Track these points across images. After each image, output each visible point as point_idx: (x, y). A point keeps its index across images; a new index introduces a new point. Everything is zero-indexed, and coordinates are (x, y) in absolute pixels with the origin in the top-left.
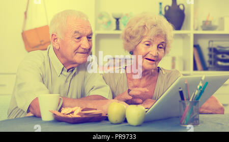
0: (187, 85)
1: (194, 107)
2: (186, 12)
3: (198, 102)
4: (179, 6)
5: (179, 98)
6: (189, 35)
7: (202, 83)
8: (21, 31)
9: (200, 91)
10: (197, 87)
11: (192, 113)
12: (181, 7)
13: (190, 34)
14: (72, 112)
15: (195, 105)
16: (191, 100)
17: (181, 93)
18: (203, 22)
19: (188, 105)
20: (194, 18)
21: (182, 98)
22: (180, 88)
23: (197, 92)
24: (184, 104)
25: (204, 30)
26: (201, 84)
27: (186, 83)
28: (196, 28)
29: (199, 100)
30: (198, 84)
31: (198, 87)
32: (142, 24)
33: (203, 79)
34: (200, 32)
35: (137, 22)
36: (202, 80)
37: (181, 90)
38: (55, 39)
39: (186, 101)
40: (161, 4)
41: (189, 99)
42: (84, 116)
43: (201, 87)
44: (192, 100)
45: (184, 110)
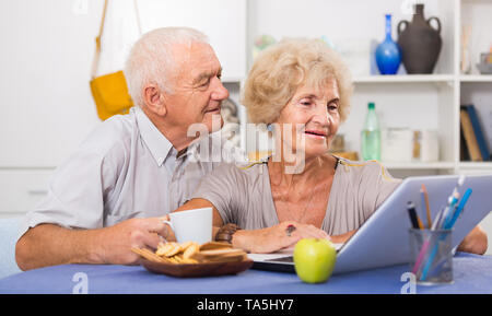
0: (424, 195)
1: (441, 243)
2: (443, 34)
3: (450, 232)
4: (428, 22)
5: (409, 224)
6: (450, 84)
7: (459, 191)
8: (89, 79)
9: (453, 209)
10: (447, 200)
11: (437, 255)
12: (434, 24)
13: (453, 81)
14: (180, 253)
15: (443, 239)
16: (433, 228)
17: (412, 213)
18: (482, 55)
19: (427, 238)
20: (462, 49)
21: (415, 223)
22: (410, 203)
23: (447, 212)
24: (419, 238)
25: (482, 73)
26: (456, 194)
27: (422, 191)
28: (465, 69)
29: (453, 229)
30: (451, 194)
31: (451, 200)
32: (289, 62)
33: (461, 182)
34: (476, 77)
35: (277, 59)
36: (457, 185)
37: (411, 206)
38: (152, 96)
39: (423, 231)
40: (388, 17)
41: (429, 226)
42: (205, 262)
43: (456, 201)
44: (437, 227)
45: (420, 249)
